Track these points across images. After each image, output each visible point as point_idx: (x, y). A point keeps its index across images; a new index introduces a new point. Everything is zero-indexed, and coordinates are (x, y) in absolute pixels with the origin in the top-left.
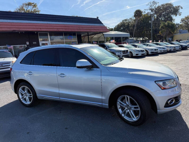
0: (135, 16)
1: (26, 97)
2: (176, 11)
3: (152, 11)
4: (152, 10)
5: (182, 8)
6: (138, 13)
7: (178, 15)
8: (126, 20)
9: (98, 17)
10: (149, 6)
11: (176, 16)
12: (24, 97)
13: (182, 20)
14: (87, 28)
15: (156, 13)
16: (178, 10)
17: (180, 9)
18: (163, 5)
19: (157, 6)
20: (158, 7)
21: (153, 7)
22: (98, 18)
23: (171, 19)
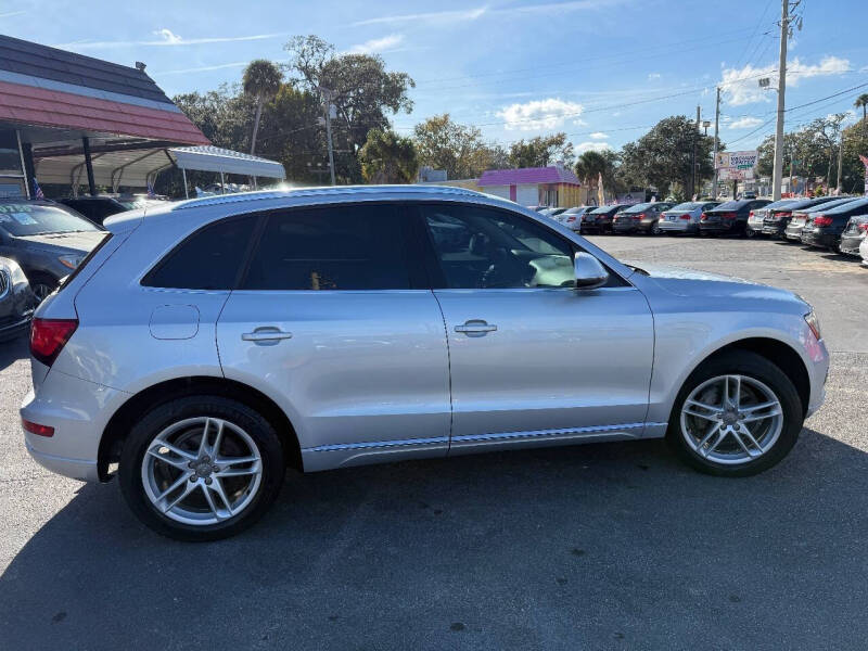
0: (249, 86)
1: (201, 481)
2: (392, 91)
3: (309, 78)
4: (308, 73)
5: (413, 85)
6: (261, 76)
7: (402, 110)
8: (192, 98)
9: (143, 66)
10: (293, 53)
11: (396, 110)
12: (191, 487)
13: (420, 131)
14: (101, 115)
15: (326, 85)
16: (401, 89)
17: (409, 86)
18: (349, 60)
19: (328, 58)
20: (333, 63)
21: (312, 62)
22: (145, 70)
23: (380, 122)
